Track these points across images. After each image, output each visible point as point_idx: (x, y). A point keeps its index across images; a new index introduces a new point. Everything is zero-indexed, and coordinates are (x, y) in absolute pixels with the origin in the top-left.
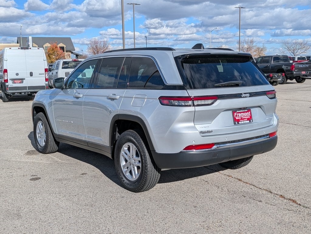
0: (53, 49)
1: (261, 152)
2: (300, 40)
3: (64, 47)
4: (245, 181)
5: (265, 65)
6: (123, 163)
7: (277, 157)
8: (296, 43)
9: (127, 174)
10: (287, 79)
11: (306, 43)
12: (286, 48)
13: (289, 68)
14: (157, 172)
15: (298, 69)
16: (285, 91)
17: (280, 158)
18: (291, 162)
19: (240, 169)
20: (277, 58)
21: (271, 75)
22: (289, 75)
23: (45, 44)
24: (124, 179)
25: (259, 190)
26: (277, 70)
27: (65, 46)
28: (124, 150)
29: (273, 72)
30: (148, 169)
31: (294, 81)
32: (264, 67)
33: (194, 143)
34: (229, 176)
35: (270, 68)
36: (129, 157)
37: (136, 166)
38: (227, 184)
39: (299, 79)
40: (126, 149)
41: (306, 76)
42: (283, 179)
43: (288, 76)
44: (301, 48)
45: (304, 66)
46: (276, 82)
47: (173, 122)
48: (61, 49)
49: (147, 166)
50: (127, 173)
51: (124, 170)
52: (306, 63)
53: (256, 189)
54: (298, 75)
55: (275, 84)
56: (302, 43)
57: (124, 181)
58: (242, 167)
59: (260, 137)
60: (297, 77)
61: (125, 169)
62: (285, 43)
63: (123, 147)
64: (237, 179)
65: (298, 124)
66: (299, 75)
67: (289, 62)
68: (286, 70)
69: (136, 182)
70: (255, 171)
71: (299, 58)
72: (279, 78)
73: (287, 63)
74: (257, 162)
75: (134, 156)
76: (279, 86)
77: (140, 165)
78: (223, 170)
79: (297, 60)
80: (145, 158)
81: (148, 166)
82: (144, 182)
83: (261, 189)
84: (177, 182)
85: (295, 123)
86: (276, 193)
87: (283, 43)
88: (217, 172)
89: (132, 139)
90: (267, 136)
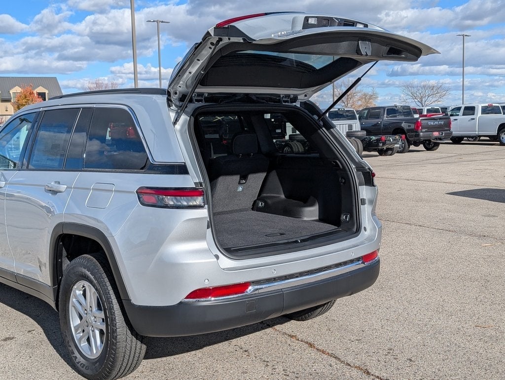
0: (26, 97)
1: (349, 294)
2: (432, 82)
3: (45, 93)
4: (320, 348)
5: (374, 121)
6: (75, 321)
7: (385, 293)
8: (424, 87)
9: (82, 345)
10: (410, 144)
11: (441, 86)
12: (408, 95)
13: (412, 126)
14: (139, 343)
15: (426, 128)
16: (405, 164)
17: (389, 295)
18: (409, 302)
19: (315, 320)
20: (392, 111)
21: (384, 137)
22: (413, 139)
23: (12, 88)
24: (77, 354)
25: (346, 369)
26: (392, 130)
27: (47, 92)
28: (76, 297)
29: (386, 133)
30: (118, 337)
31: (421, 147)
32: (373, 126)
33: (207, 284)
34: (292, 336)
35: (382, 126)
36: (86, 310)
37: (97, 328)
38: (285, 356)
39: (429, 144)
40: (79, 293)
41: (440, 139)
42: (392, 340)
43: (410, 139)
44: (433, 95)
45: (436, 123)
46: (392, 149)
47: (164, 243)
48: (40, 97)
49: (116, 330)
50: (82, 342)
51: (76, 337)
52: (440, 119)
53: (340, 365)
54: (426, 138)
55: (390, 152)
56: (434, 87)
57: (76, 357)
58: (317, 316)
59: (345, 263)
60: (426, 140)
61: (79, 333)
62: (408, 86)
63: (73, 289)
64: (307, 343)
65: (426, 225)
66: (428, 138)
67: (413, 116)
68: (408, 130)
69: (96, 362)
70: (341, 323)
71: (428, 111)
72: (396, 144)
73: (409, 117)
74: (347, 304)
75: (95, 308)
76: (397, 156)
77: (104, 328)
78: (281, 323)
79: (425, 113)
80: (112, 314)
81: (118, 330)
82: (111, 363)
83: (349, 365)
84: (189, 354)
85: (421, 223)
86: (377, 374)
87: (404, 86)
88: (270, 329)
89: (88, 273)
90: (359, 261)
